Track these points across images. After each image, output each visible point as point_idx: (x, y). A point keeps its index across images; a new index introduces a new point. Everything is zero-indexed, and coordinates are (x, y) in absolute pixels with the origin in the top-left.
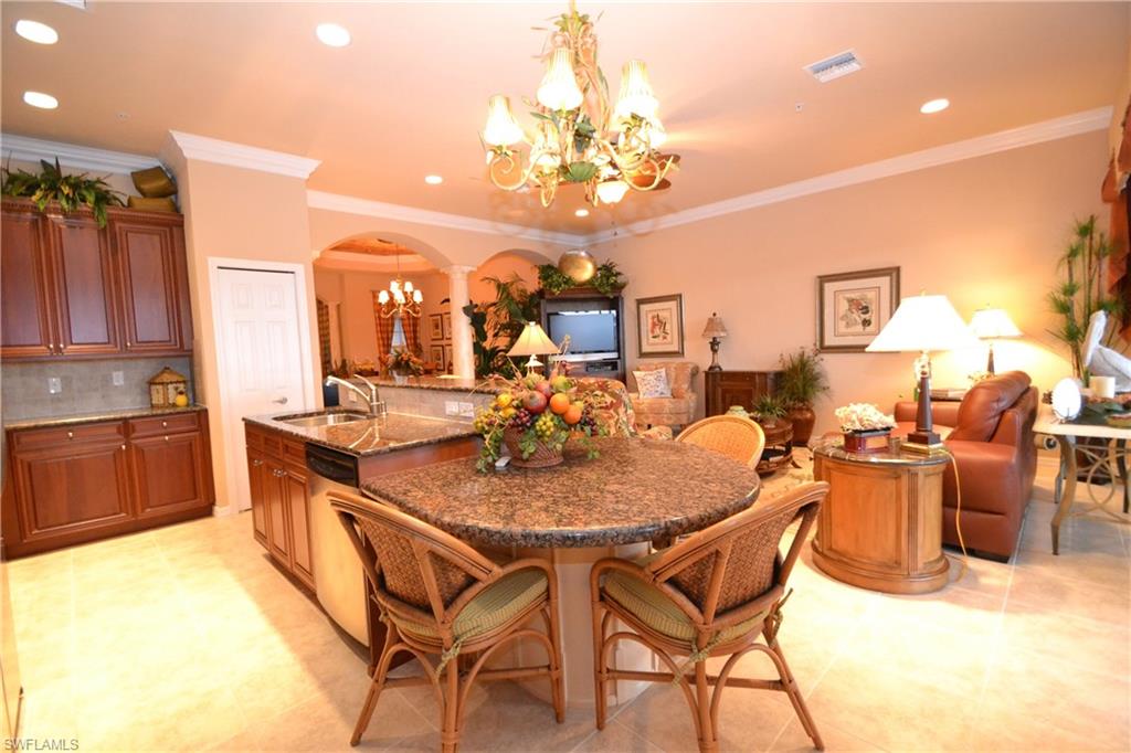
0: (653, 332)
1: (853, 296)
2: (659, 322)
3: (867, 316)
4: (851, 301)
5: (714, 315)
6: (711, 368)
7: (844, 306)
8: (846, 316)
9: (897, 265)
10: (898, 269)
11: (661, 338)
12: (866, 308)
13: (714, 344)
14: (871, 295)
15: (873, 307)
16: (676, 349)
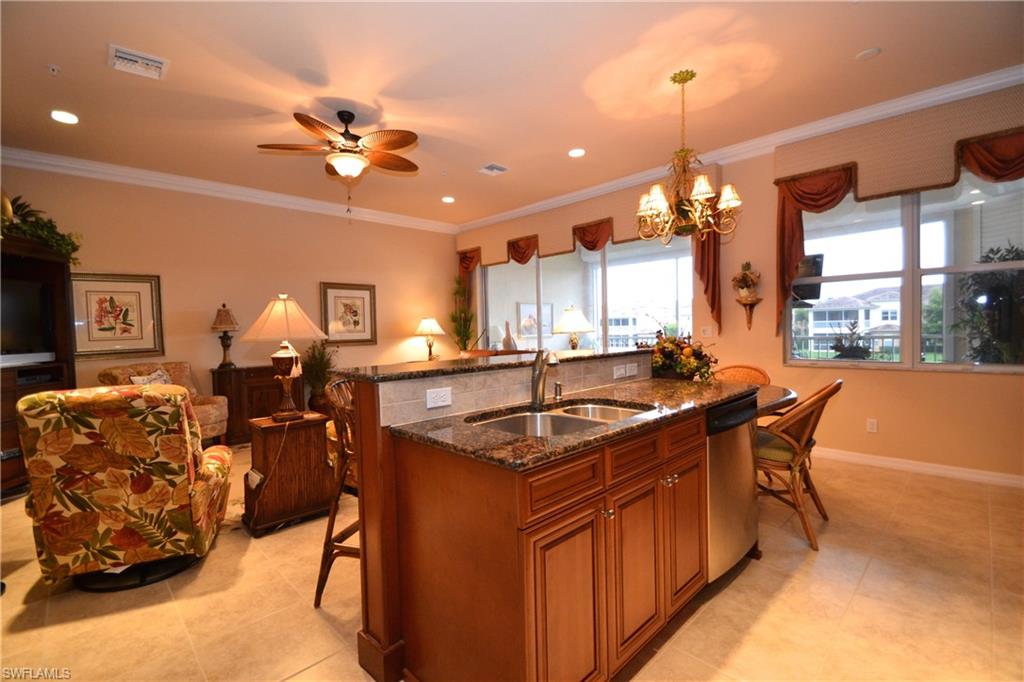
0: (100, 322)
1: (348, 302)
2: (112, 310)
3: (356, 318)
4: (346, 306)
5: (224, 306)
6: (221, 366)
7: (342, 309)
8: (342, 317)
9: (373, 283)
10: (374, 287)
11: (118, 331)
12: (356, 312)
13: (225, 341)
14: (359, 303)
15: (360, 312)
16: (150, 345)
